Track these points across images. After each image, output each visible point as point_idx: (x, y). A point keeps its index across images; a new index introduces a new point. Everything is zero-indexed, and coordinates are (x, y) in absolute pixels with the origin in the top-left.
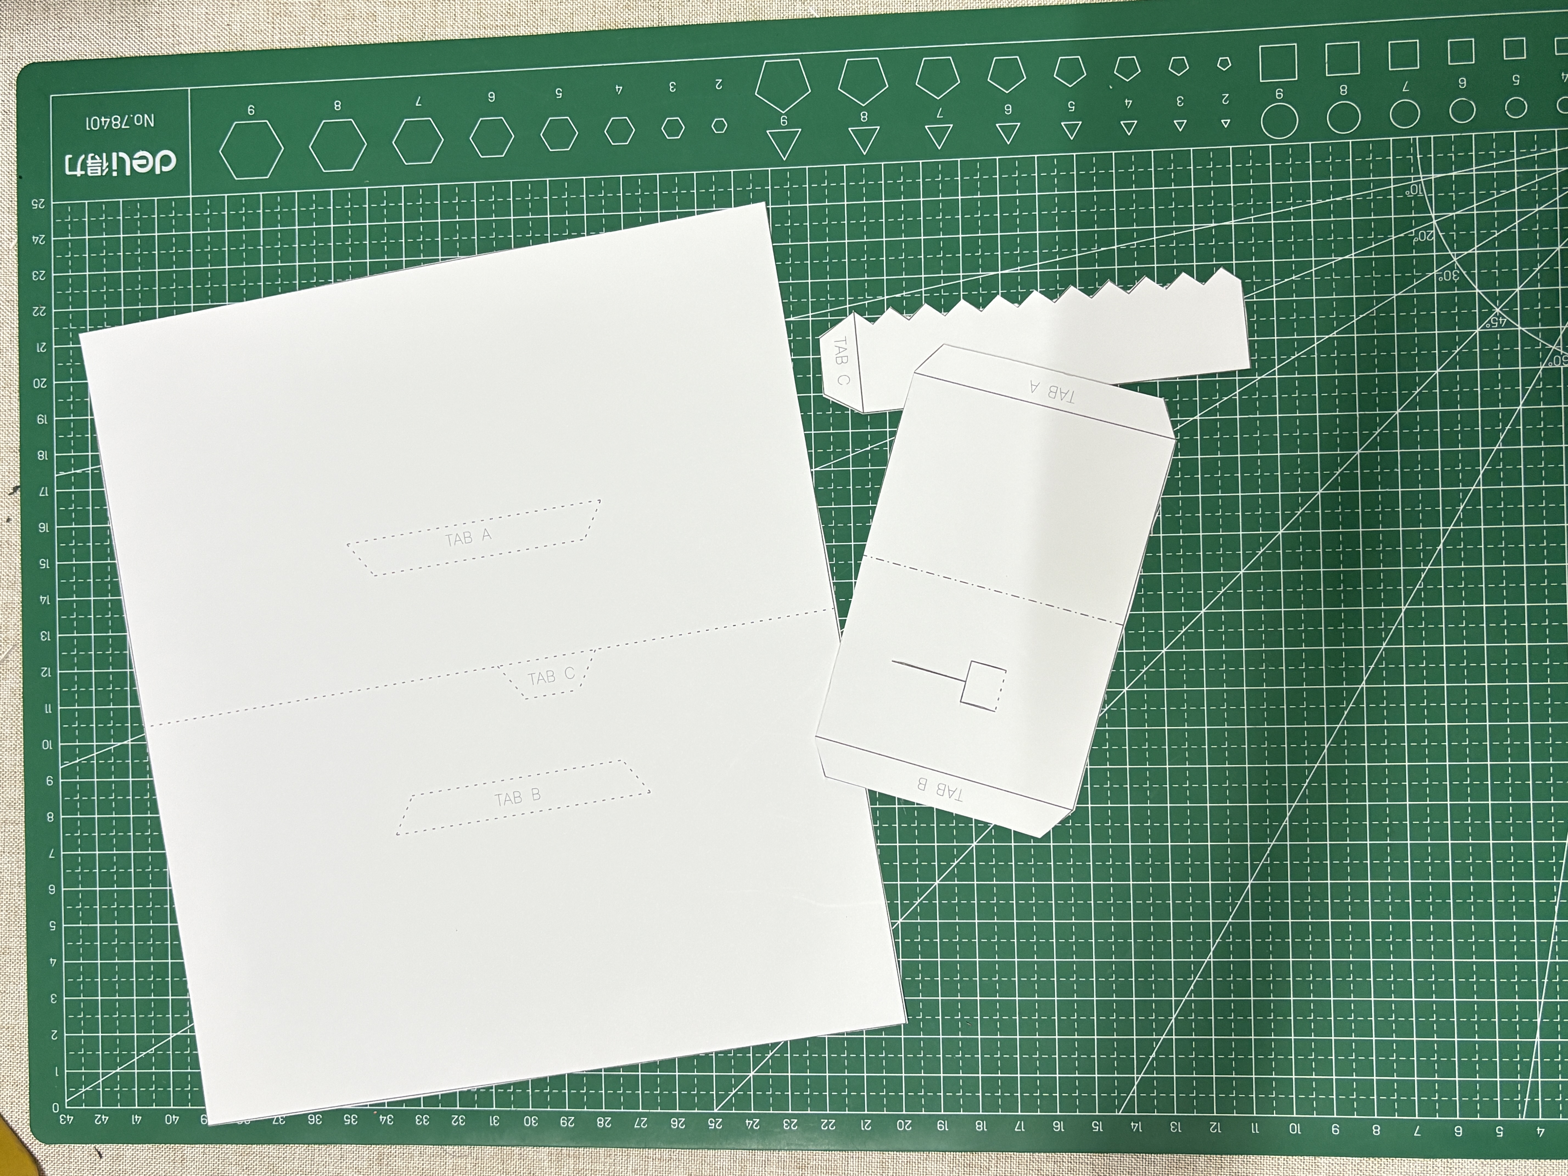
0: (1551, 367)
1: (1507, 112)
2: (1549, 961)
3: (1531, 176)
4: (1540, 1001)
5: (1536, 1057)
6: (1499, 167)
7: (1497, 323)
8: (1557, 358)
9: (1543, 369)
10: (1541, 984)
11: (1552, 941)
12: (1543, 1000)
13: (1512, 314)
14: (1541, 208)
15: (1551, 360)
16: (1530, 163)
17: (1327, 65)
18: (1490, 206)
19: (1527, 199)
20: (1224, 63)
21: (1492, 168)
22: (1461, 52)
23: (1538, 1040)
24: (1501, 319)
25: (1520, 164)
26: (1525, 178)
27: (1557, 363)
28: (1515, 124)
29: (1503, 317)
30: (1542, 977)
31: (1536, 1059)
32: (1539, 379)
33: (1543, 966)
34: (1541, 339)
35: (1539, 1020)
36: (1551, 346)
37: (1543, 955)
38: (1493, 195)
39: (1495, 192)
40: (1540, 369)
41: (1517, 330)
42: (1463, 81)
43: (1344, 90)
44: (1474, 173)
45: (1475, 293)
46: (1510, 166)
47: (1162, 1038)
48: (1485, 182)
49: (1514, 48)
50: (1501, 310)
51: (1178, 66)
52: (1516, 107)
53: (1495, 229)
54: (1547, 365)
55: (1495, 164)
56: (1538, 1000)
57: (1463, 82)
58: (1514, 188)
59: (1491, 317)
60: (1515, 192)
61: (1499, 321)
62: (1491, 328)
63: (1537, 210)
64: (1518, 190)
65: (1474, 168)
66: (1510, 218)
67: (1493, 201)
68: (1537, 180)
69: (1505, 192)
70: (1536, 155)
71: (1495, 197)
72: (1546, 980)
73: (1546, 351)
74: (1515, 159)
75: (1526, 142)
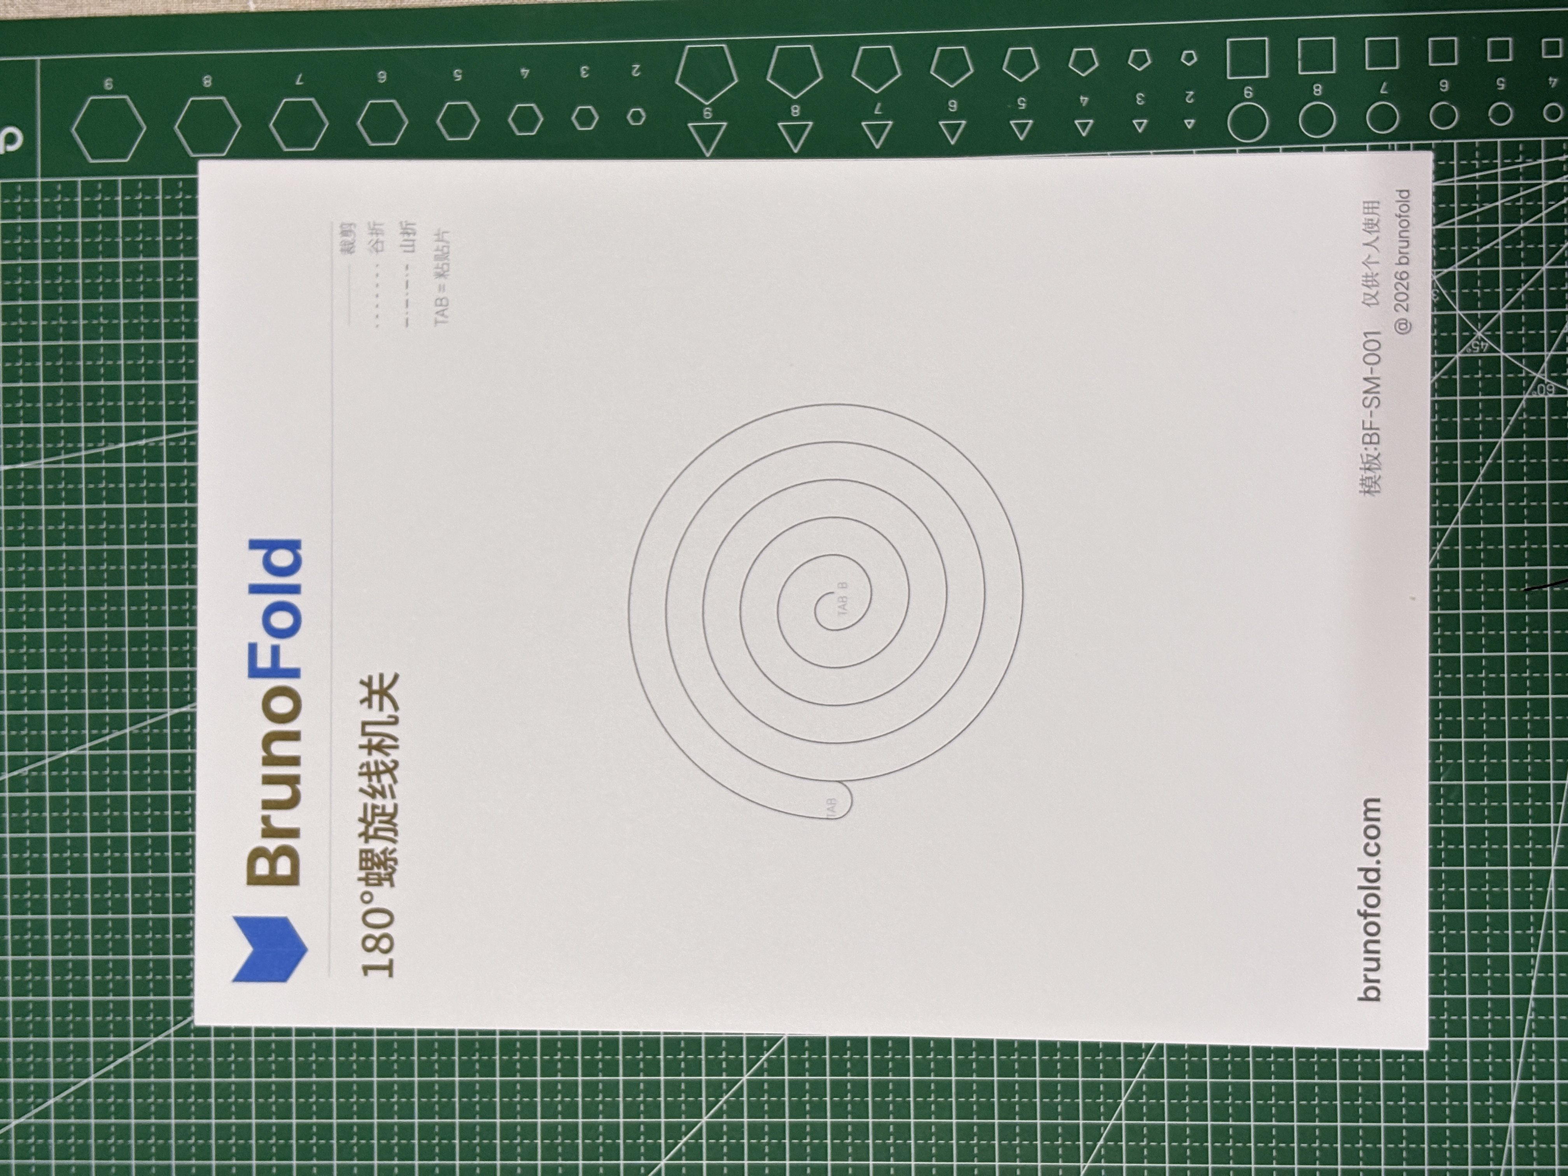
0: (1534, 396)
1: (1491, 120)
2: (1525, 1039)
3: (1515, 189)
4: (1515, 1082)
5: (1510, 1143)
6: (1482, 178)
7: (1478, 348)
8: (1542, 388)
9: (1528, 399)
10: (1516, 1064)
11: (1529, 1017)
12: (1518, 1082)
13: (1495, 339)
14: (1527, 224)
15: (1535, 389)
16: (1514, 175)
17: (1299, 63)
18: (1471, 220)
19: (1512, 214)
20: (1189, 58)
21: (1473, 179)
22: (1442, 53)
23: (1512, 1124)
24: (1482, 344)
25: (1506, 176)
26: (1510, 191)
27: (1542, 392)
28: (1500, 132)
29: (1485, 341)
30: (1517, 1056)
31: (1510, 1145)
32: (1522, 410)
33: (1518, 1045)
34: (1526, 366)
35: (1513, 1103)
36: (1534, 374)
37: (1519, 1033)
38: (1475, 208)
39: (1477, 205)
40: (1522, 399)
41: (1499, 357)
42: (1444, 83)
43: (1318, 90)
44: (1455, 184)
45: (1455, 315)
46: (1494, 177)
47: (1112, 1122)
48: (1467, 194)
49: (1500, 50)
50: (1483, 333)
51: (1140, 59)
52: (1501, 114)
53: (1477, 245)
54: (1530, 394)
55: (1477, 175)
56: (1512, 1082)
57: (1445, 85)
58: (1497, 200)
59: (1472, 342)
60: (1497, 206)
61: (1480, 346)
62: (1472, 353)
63: (1521, 225)
64: (1503, 204)
65: (1456, 179)
66: (1494, 234)
67: (1476, 214)
68: (1522, 193)
69: (1488, 206)
70: (1521, 166)
71: (1478, 210)
72: (1521, 1060)
73: (1530, 379)
74: (1499, 170)
75: (1511, 152)
